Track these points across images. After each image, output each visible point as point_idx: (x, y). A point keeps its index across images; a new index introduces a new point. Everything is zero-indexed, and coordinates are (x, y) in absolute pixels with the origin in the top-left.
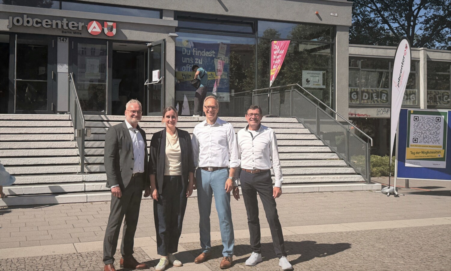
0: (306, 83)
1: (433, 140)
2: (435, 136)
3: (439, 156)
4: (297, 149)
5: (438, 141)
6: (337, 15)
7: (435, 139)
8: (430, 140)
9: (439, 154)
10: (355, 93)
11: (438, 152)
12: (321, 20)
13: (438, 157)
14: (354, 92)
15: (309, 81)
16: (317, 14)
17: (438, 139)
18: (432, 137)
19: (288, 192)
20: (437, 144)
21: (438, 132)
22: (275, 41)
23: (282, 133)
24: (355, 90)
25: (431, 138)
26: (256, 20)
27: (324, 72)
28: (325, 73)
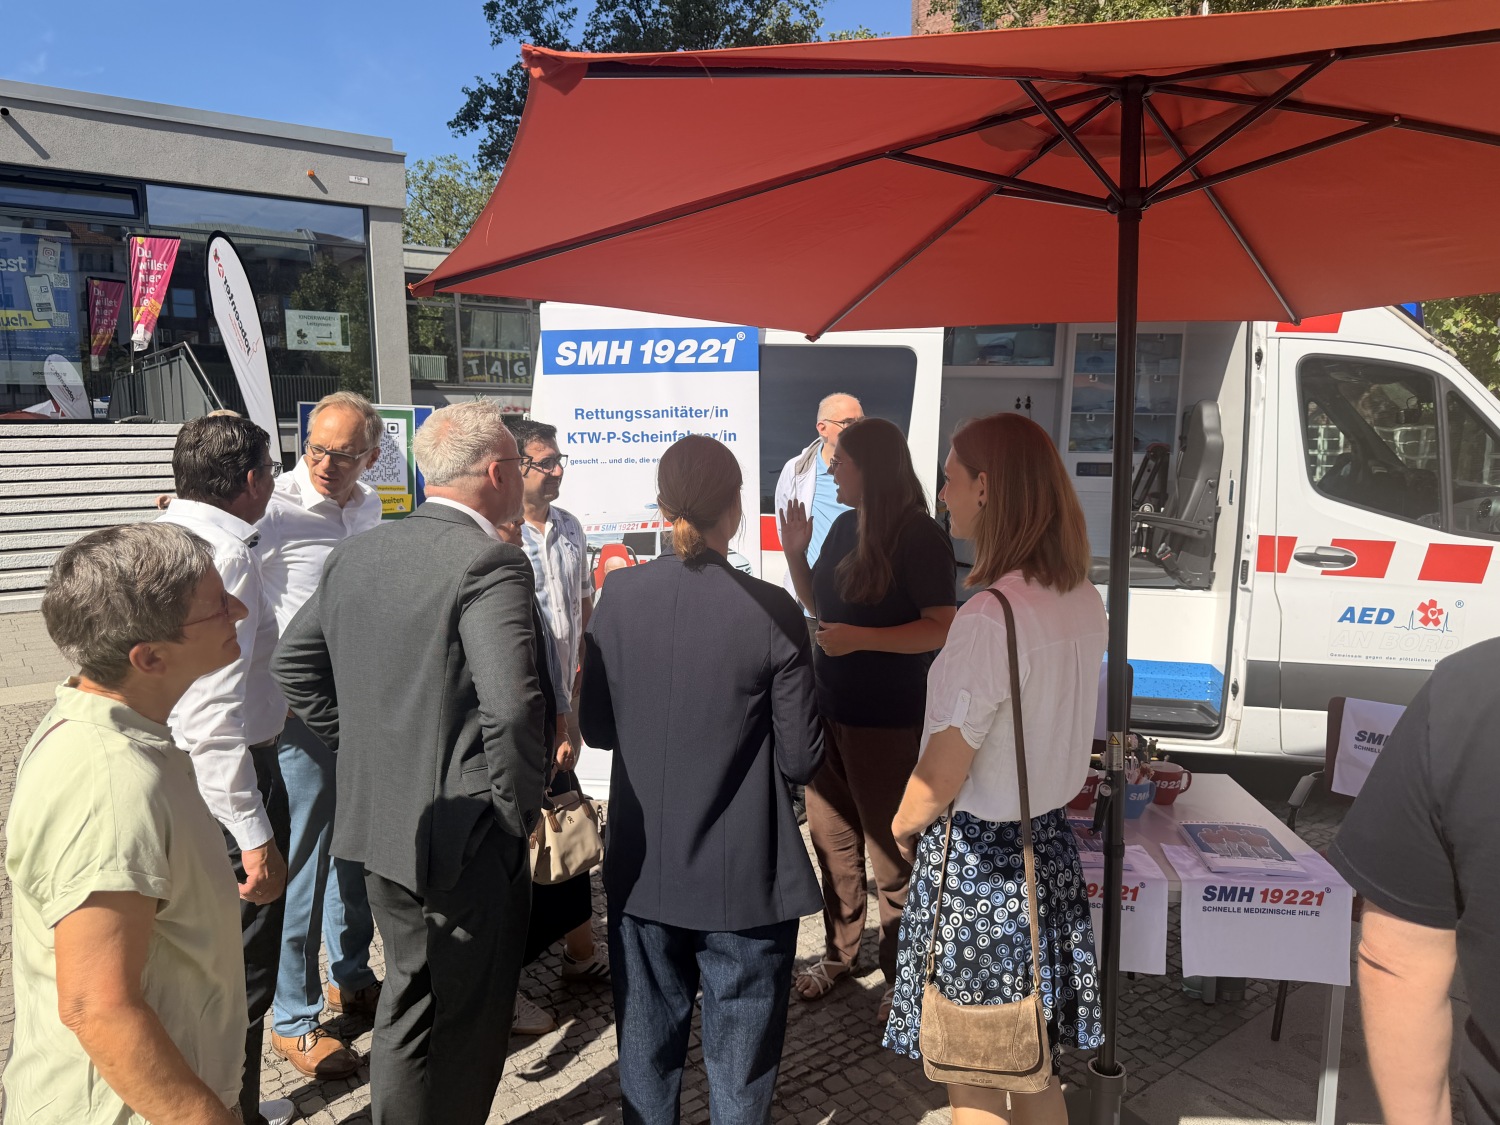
0: (299, 339)
1: (383, 474)
2: (387, 466)
3: (401, 508)
4: (131, 500)
5: (395, 475)
6: (366, 182)
7: (389, 472)
8: (377, 474)
9: (401, 504)
10: (521, 363)
11: (398, 501)
12: (325, 191)
13: (397, 510)
14: (520, 360)
15: (304, 336)
16: (313, 177)
17: (395, 471)
18: (381, 468)
19: (14, 611)
20: (394, 483)
21: (394, 456)
22: (139, 238)
23: (125, 461)
24: (522, 357)
25: (378, 469)
26: (143, 183)
27: (343, 314)
28: (346, 316)
